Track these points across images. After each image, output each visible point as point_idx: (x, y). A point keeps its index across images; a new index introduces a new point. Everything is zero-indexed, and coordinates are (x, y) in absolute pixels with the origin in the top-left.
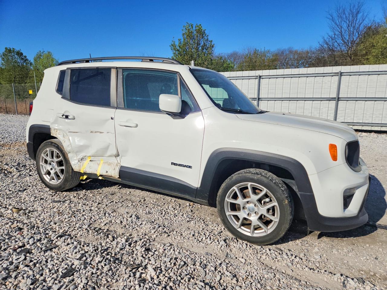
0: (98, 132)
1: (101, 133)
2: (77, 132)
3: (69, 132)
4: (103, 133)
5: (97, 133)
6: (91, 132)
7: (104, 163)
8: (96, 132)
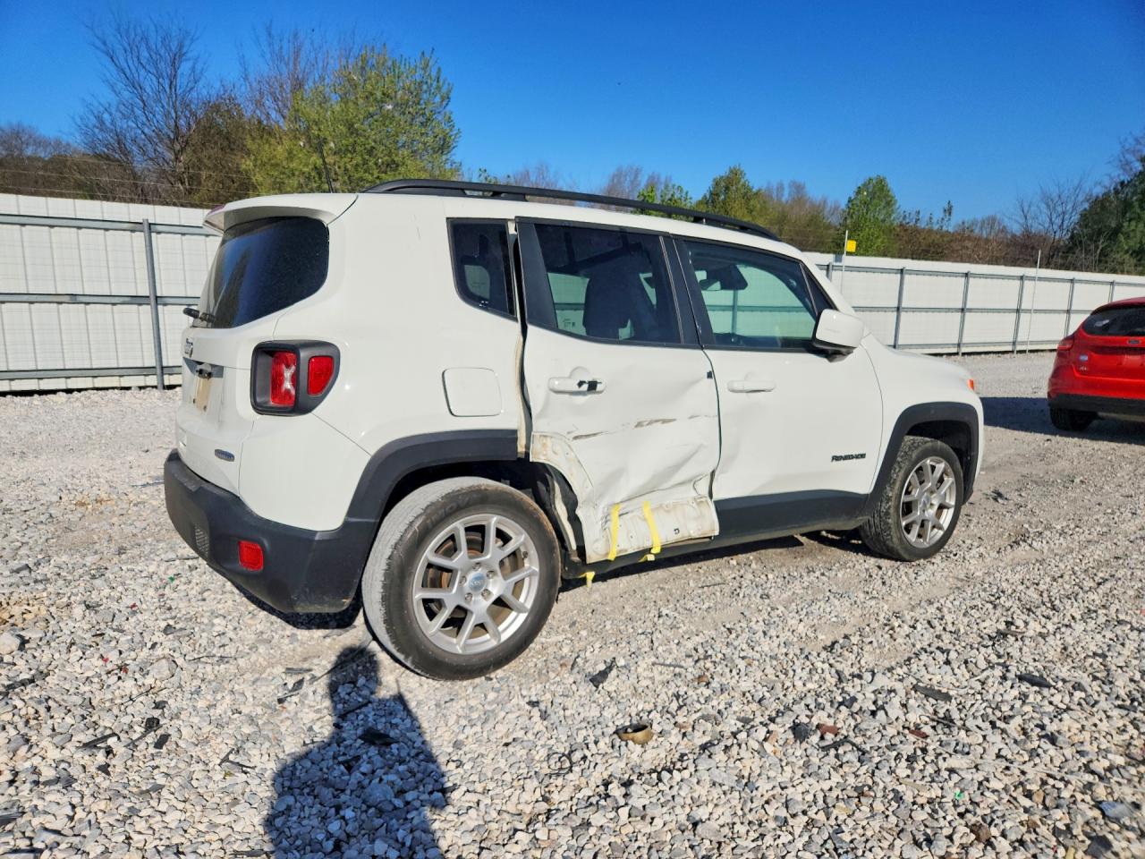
0: (657, 421)
1: (664, 421)
2: (595, 435)
3: (576, 438)
4: (674, 420)
5: (655, 425)
6: (639, 425)
7: (653, 510)
8: (650, 423)
